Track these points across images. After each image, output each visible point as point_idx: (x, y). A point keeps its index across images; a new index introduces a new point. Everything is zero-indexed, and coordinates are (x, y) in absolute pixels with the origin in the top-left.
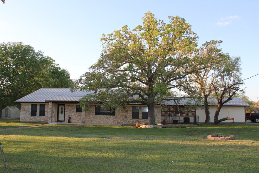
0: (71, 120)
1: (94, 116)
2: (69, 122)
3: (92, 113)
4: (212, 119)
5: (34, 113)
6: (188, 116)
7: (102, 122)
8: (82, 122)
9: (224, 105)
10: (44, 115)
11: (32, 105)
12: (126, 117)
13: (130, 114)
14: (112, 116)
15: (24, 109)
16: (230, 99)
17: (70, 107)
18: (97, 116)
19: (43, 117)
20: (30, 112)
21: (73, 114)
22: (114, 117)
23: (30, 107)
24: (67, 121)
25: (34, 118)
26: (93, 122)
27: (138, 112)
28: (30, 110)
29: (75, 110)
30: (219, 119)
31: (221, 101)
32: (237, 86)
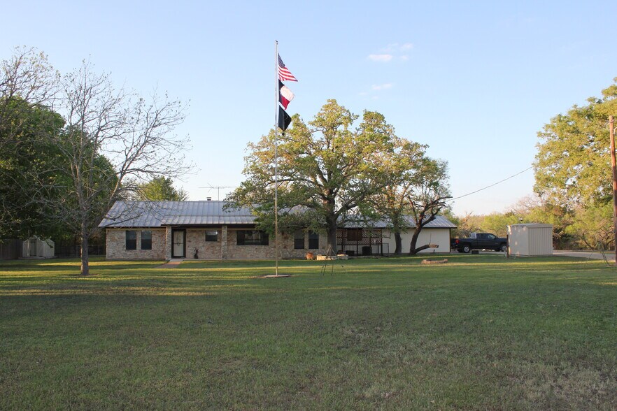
0: (198, 254)
1: (235, 246)
2: (196, 257)
3: (232, 243)
4: (406, 248)
5: (131, 245)
6: (370, 244)
7: (249, 256)
8: (223, 257)
9: (424, 226)
10: (150, 248)
11: (127, 231)
12: (285, 247)
13: (291, 243)
14: (263, 247)
15: (113, 240)
16: (432, 218)
17: (195, 234)
18: (240, 247)
19: (148, 251)
20: (125, 244)
21: (201, 245)
22: (267, 247)
23: (124, 234)
24: (192, 256)
25: (131, 254)
26: (234, 256)
27: (304, 239)
28: (125, 241)
29: (204, 238)
30: (417, 246)
31: (421, 221)
32: (442, 201)
